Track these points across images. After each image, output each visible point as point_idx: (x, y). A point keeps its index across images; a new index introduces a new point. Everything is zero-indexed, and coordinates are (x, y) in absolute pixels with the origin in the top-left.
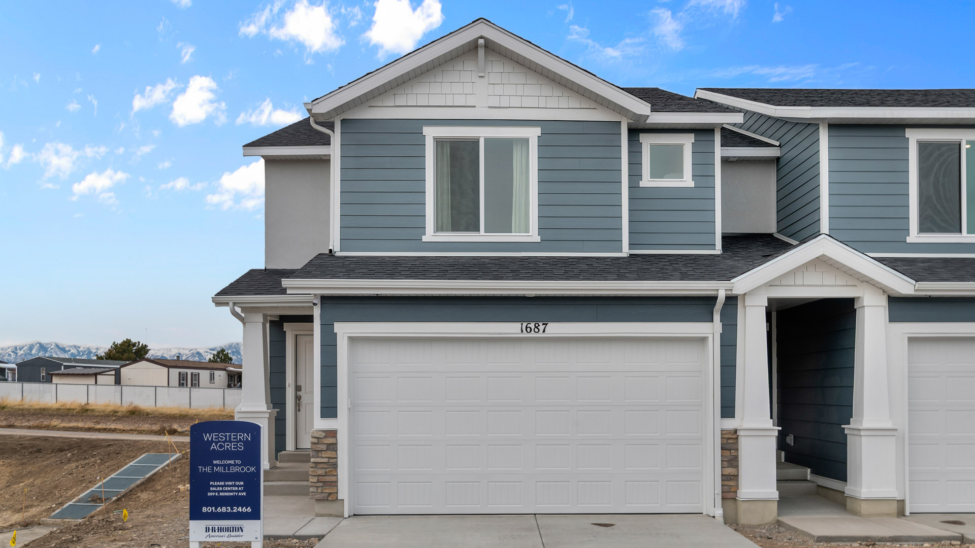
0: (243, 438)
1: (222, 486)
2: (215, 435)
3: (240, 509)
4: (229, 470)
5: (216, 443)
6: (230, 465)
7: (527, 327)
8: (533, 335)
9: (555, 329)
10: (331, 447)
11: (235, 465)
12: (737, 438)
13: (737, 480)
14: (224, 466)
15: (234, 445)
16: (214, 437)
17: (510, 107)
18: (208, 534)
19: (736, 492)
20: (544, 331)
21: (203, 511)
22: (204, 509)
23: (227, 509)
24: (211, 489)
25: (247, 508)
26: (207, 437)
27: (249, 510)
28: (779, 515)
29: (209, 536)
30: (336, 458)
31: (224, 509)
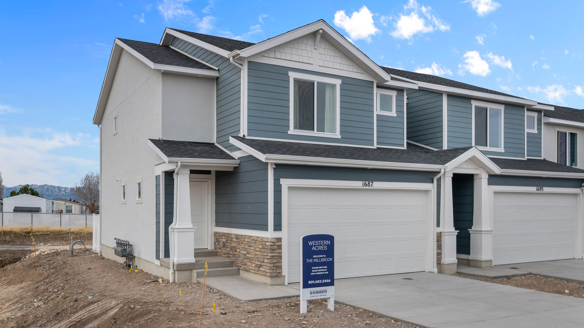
0: (327, 243)
1: (317, 269)
2: (314, 242)
3: (325, 281)
4: (320, 260)
5: (315, 246)
6: (321, 258)
7: (365, 184)
8: (367, 187)
9: (377, 185)
10: (279, 247)
11: (323, 258)
12: (441, 236)
13: (441, 255)
14: (318, 258)
15: (323, 247)
16: (314, 243)
17: (328, 67)
18: (311, 295)
19: (440, 261)
20: (372, 186)
21: (309, 283)
22: (310, 282)
23: (320, 281)
24: (313, 271)
25: (328, 280)
26: (310, 243)
27: (329, 281)
28: (457, 269)
29: (312, 296)
30: (281, 253)
31: (318, 282)
